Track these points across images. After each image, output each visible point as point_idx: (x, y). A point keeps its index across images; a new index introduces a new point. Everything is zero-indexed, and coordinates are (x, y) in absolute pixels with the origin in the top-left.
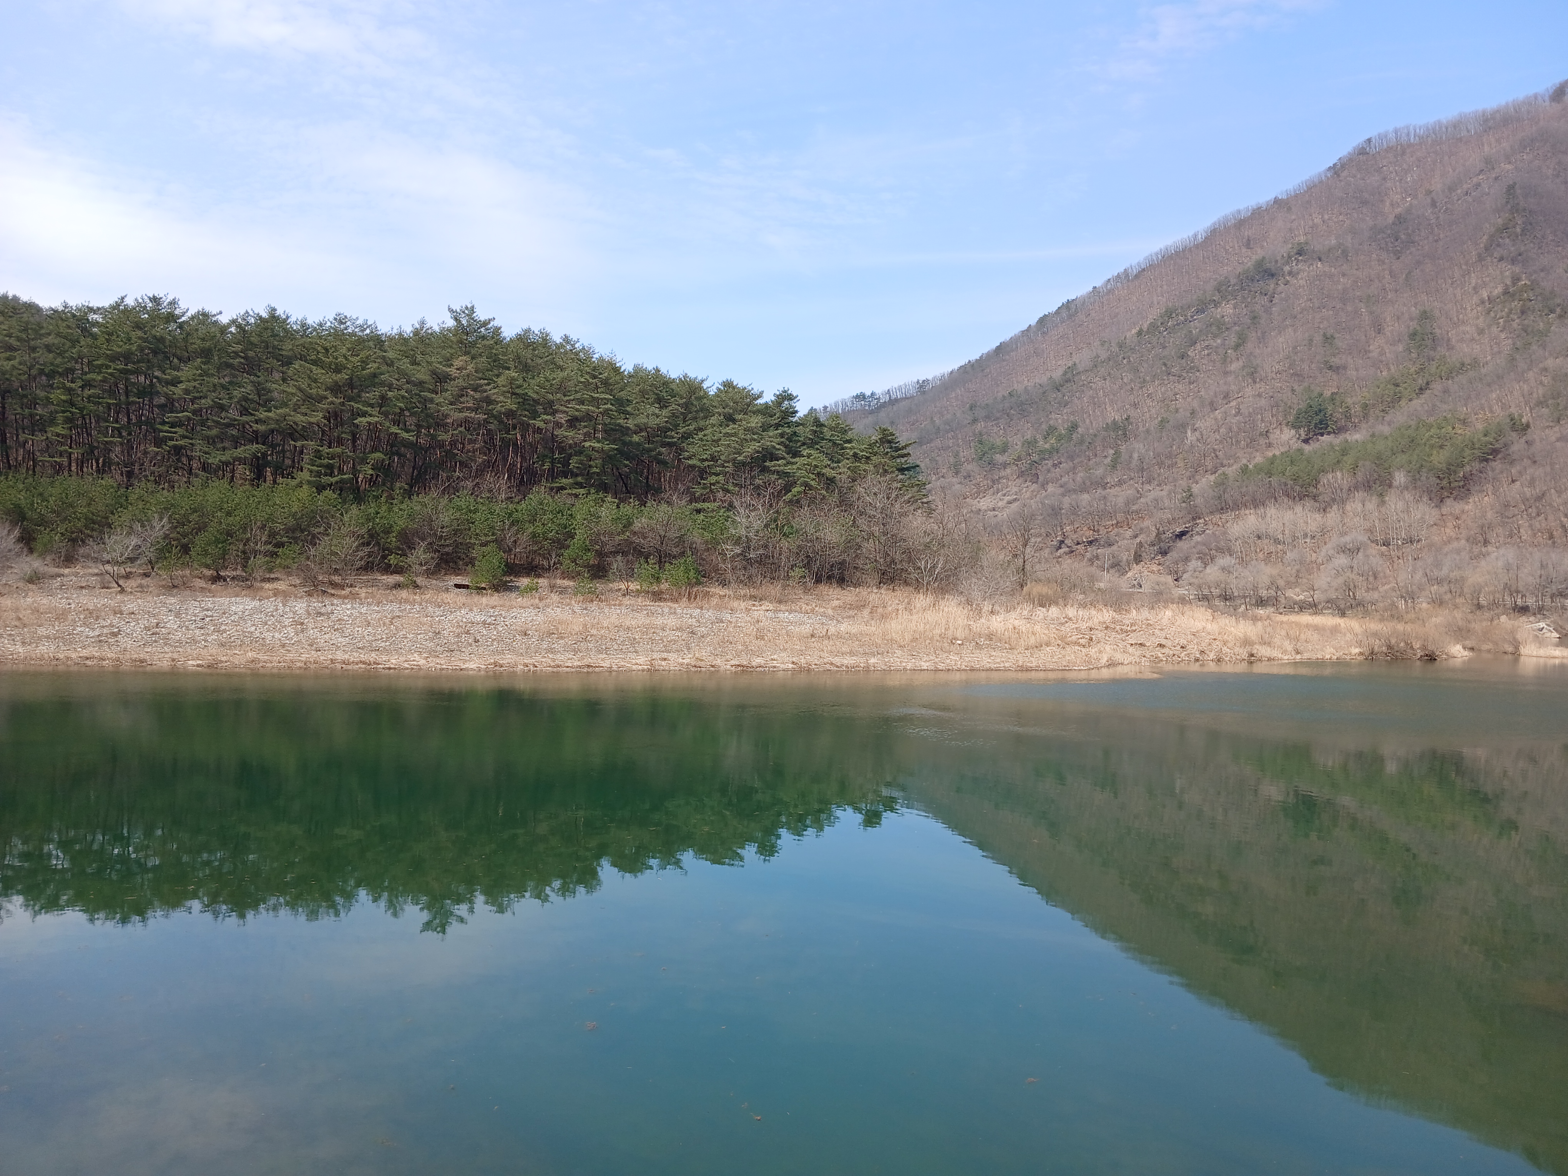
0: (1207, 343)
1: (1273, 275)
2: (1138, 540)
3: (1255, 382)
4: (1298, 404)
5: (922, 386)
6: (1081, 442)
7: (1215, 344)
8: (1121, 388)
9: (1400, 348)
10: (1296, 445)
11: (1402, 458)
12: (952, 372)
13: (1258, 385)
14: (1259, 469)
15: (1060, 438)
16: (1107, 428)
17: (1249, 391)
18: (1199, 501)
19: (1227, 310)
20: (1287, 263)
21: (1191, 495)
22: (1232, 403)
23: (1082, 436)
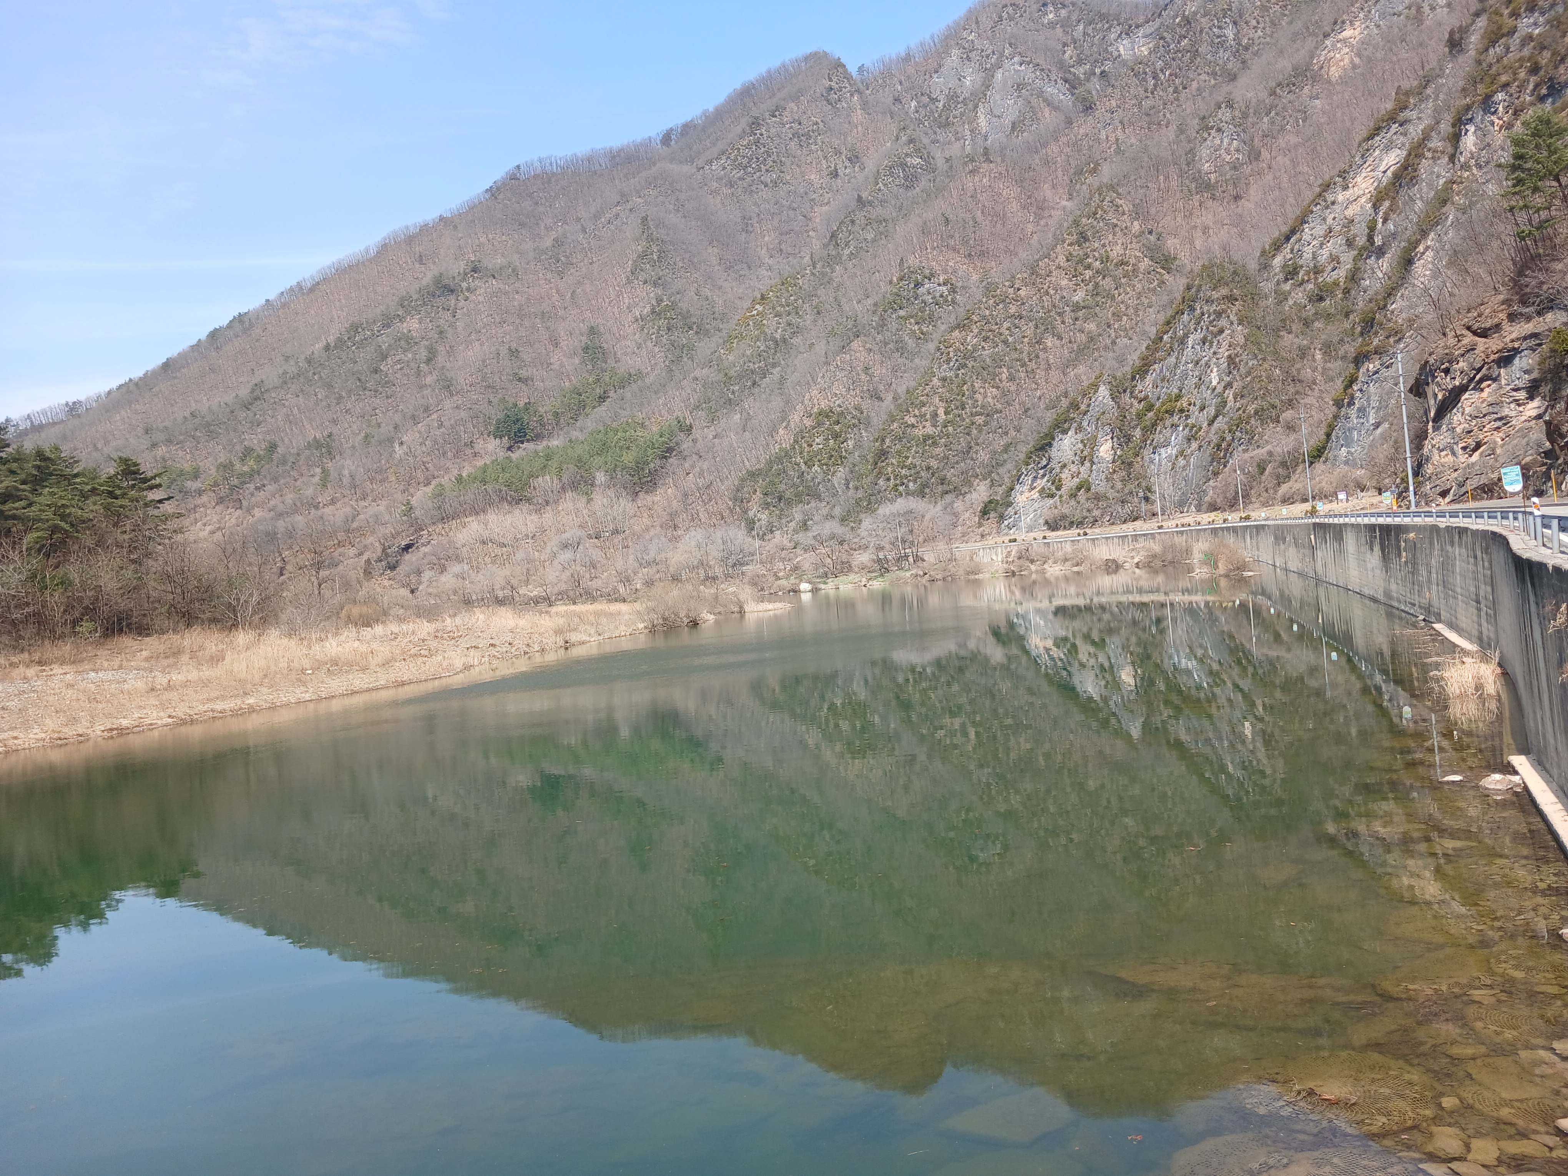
0: (398, 358)
1: (452, 291)
2: (365, 557)
3: (452, 395)
4: (496, 414)
5: (73, 409)
6: (284, 462)
7: (406, 359)
8: (317, 404)
9: (577, 361)
10: (502, 454)
11: (598, 460)
12: (110, 392)
13: (455, 398)
14: (473, 478)
15: (259, 459)
16: (309, 446)
17: (448, 404)
18: (418, 513)
19: (412, 325)
20: (464, 280)
21: (411, 508)
22: (433, 417)
23: (284, 456)
